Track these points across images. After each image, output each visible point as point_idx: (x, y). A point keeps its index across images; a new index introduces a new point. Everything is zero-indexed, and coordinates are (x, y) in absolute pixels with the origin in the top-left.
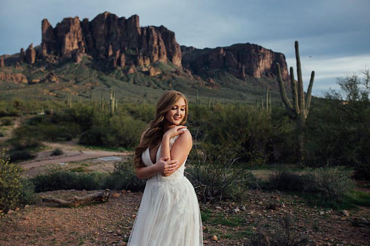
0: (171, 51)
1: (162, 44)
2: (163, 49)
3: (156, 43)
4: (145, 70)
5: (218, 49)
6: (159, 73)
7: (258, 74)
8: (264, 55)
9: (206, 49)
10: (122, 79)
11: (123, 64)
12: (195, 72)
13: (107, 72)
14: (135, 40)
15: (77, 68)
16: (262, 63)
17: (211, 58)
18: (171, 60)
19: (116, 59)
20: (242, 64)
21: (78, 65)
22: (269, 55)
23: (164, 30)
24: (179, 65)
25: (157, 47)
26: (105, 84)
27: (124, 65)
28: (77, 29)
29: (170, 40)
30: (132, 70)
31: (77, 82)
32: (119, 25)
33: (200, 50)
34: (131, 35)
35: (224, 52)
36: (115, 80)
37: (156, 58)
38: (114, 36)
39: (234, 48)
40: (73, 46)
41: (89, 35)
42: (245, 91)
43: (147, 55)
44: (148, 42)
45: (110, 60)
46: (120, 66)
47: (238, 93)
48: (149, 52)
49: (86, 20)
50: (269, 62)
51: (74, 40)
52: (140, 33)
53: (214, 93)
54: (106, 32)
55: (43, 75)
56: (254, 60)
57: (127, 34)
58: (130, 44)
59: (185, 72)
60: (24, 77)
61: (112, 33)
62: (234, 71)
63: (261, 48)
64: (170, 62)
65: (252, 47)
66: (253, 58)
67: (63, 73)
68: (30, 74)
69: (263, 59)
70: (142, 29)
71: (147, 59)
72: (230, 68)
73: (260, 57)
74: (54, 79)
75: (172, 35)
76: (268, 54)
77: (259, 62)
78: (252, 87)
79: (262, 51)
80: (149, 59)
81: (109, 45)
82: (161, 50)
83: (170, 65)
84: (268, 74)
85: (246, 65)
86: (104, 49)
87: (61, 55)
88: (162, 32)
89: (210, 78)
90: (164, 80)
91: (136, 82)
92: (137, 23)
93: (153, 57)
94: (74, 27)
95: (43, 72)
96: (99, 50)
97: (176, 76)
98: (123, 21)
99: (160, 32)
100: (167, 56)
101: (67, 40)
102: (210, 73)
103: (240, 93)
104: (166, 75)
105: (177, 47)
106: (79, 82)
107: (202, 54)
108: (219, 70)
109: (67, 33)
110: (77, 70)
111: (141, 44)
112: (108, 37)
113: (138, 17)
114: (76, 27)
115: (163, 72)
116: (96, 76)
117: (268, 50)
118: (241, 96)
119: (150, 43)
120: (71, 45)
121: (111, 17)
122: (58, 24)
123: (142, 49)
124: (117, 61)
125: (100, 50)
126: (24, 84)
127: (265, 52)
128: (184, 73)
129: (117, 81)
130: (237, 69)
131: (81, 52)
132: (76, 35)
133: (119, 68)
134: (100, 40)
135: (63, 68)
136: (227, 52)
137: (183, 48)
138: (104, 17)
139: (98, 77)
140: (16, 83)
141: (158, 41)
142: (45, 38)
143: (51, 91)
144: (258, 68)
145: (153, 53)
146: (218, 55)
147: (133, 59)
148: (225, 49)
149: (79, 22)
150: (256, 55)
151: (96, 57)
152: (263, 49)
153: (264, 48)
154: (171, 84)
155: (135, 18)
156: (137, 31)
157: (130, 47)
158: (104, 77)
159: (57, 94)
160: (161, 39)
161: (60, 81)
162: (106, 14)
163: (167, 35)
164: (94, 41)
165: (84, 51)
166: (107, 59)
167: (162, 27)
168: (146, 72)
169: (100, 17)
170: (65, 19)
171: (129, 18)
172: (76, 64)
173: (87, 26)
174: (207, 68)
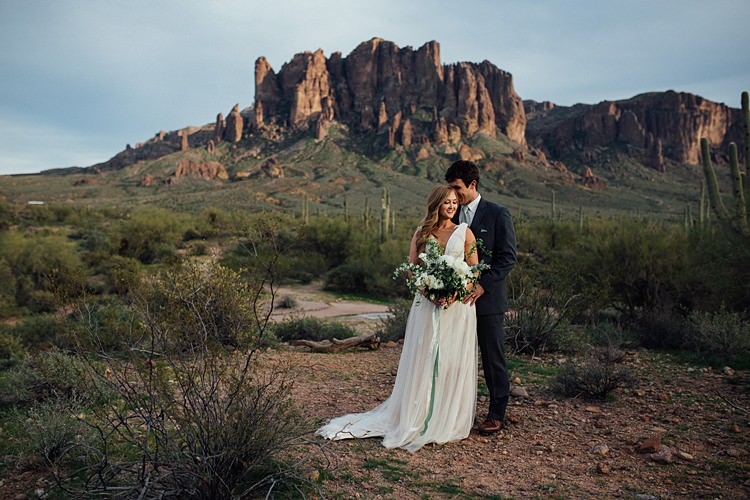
0: (503, 111)
1: (485, 98)
2: (489, 108)
3: (473, 96)
4: (450, 150)
5: (605, 105)
6: (478, 157)
7: (692, 156)
8: (707, 116)
9: (578, 106)
10: (404, 170)
11: (407, 141)
12: (554, 154)
13: (376, 157)
14: (431, 90)
15: (318, 150)
16: (702, 132)
17: (587, 125)
18: (504, 131)
19: (394, 130)
20: (657, 136)
21: (320, 142)
22: (718, 114)
23: (491, 69)
24: (520, 141)
25: (476, 103)
26: (371, 180)
27: (409, 142)
28: (319, 74)
29: (502, 88)
30: (424, 153)
31: (318, 177)
32: (400, 62)
33: (566, 108)
34: (423, 82)
35: (616, 113)
36: (391, 173)
37: (473, 127)
38: (391, 85)
39: (638, 102)
40: (311, 107)
41: (342, 85)
42: (662, 194)
43: (455, 121)
44: (457, 95)
45: (380, 133)
46: (401, 144)
47: (647, 197)
48: (460, 115)
49: (336, 56)
50: (719, 130)
51: (314, 96)
52: (442, 78)
53: (594, 198)
54: (375, 76)
55: (256, 164)
56: (685, 125)
57: (416, 80)
58: (422, 99)
59: (534, 154)
60: (222, 167)
61: (388, 79)
62: (638, 151)
63: (699, 100)
64: (502, 135)
65: (680, 97)
66: (682, 121)
67: (293, 160)
68: (233, 163)
69: (704, 125)
70: (446, 68)
71: (455, 130)
72: (629, 146)
73: (698, 121)
74: (276, 172)
75: (506, 79)
76: (716, 113)
77: (696, 130)
78: (679, 184)
79: (702, 108)
80: (458, 128)
81: (379, 102)
82: (484, 110)
83: (502, 140)
84: (717, 156)
85: (665, 137)
86: (372, 110)
87: (289, 124)
88: (486, 73)
89: (586, 166)
90: (490, 171)
91: (433, 175)
92: (436, 58)
93: (468, 125)
94: (314, 70)
95: (256, 158)
96: (360, 114)
97: (515, 163)
98: (408, 54)
99: (483, 74)
100: (496, 123)
101: (301, 95)
102: (587, 155)
103: (652, 198)
104: (493, 160)
105: (517, 103)
106: (322, 176)
107: (569, 116)
108: (605, 148)
109: (300, 82)
110: (318, 154)
111: (444, 99)
112: (379, 87)
113: (438, 45)
114: (317, 70)
115: (488, 156)
116: (355, 164)
117: (717, 104)
118: (652, 204)
119: (460, 97)
120: (308, 105)
121: (384, 47)
122: (285, 66)
123: (444, 110)
124: (396, 134)
125: (363, 112)
126: (222, 180)
127: (708, 109)
128: (531, 156)
129: (396, 173)
130: (646, 146)
131: (327, 118)
132: (317, 84)
133: (400, 148)
134: (364, 94)
135: (292, 149)
136: (622, 112)
137: (529, 105)
138: (372, 48)
139: (358, 166)
140: (208, 179)
141: (479, 93)
142: (260, 93)
143: (270, 195)
144: (693, 144)
145: (467, 117)
146: (603, 119)
147: (427, 129)
148: (619, 105)
149: (323, 61)
150: (689, 116)
151: (355, 129)
152: (704, 103)
153: (707, 101)
154: (504, 179)
155: (431, 47)
156: (435, 73)
157: (421, 106)
158: (370, 166)
159: (281, 200)
160: (483, 88)
161: (286, 176)
162: (375, 42)
163: (496, 81)
164: (352, 95)
165: (332, 116)
166: (377, 131)
167: (486, 63)
168: (453, 155)
169: (363, 49)
170: (297, 56)
171: (420, 49)
172: (316, 141)
173: (338, 67)
174: (580, 146)
